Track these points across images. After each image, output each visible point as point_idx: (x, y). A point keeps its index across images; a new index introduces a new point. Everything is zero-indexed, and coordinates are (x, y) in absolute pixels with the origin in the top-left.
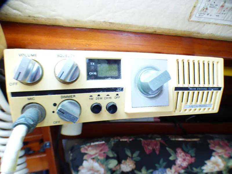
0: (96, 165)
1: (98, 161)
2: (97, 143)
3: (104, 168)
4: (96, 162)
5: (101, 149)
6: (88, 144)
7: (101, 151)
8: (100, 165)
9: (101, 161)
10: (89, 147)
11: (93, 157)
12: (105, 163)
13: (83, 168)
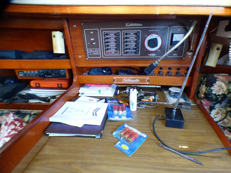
0: (223, 84)
1: (224, 83)
2: (224, 74)
3: (226, 88)
4: (223, 83)
5: (226, 77)
6: (219, 74)
7: (226, 78)
8: (225, 85)
9: (226, 83)
10: (219, 75)
11: (222, 80)
12: (228, 85)
13: (216, 84)
